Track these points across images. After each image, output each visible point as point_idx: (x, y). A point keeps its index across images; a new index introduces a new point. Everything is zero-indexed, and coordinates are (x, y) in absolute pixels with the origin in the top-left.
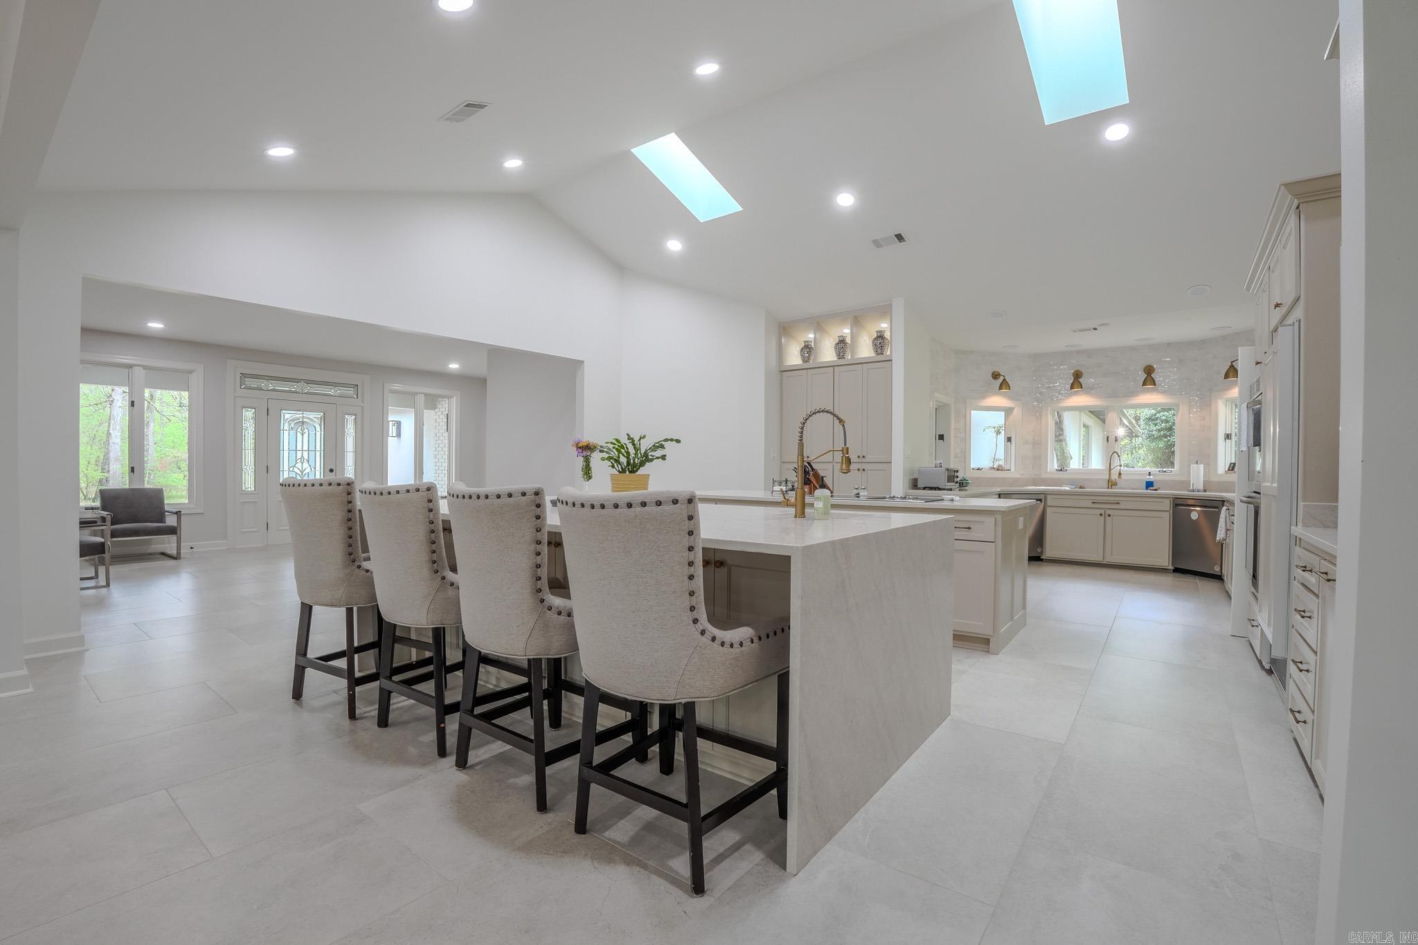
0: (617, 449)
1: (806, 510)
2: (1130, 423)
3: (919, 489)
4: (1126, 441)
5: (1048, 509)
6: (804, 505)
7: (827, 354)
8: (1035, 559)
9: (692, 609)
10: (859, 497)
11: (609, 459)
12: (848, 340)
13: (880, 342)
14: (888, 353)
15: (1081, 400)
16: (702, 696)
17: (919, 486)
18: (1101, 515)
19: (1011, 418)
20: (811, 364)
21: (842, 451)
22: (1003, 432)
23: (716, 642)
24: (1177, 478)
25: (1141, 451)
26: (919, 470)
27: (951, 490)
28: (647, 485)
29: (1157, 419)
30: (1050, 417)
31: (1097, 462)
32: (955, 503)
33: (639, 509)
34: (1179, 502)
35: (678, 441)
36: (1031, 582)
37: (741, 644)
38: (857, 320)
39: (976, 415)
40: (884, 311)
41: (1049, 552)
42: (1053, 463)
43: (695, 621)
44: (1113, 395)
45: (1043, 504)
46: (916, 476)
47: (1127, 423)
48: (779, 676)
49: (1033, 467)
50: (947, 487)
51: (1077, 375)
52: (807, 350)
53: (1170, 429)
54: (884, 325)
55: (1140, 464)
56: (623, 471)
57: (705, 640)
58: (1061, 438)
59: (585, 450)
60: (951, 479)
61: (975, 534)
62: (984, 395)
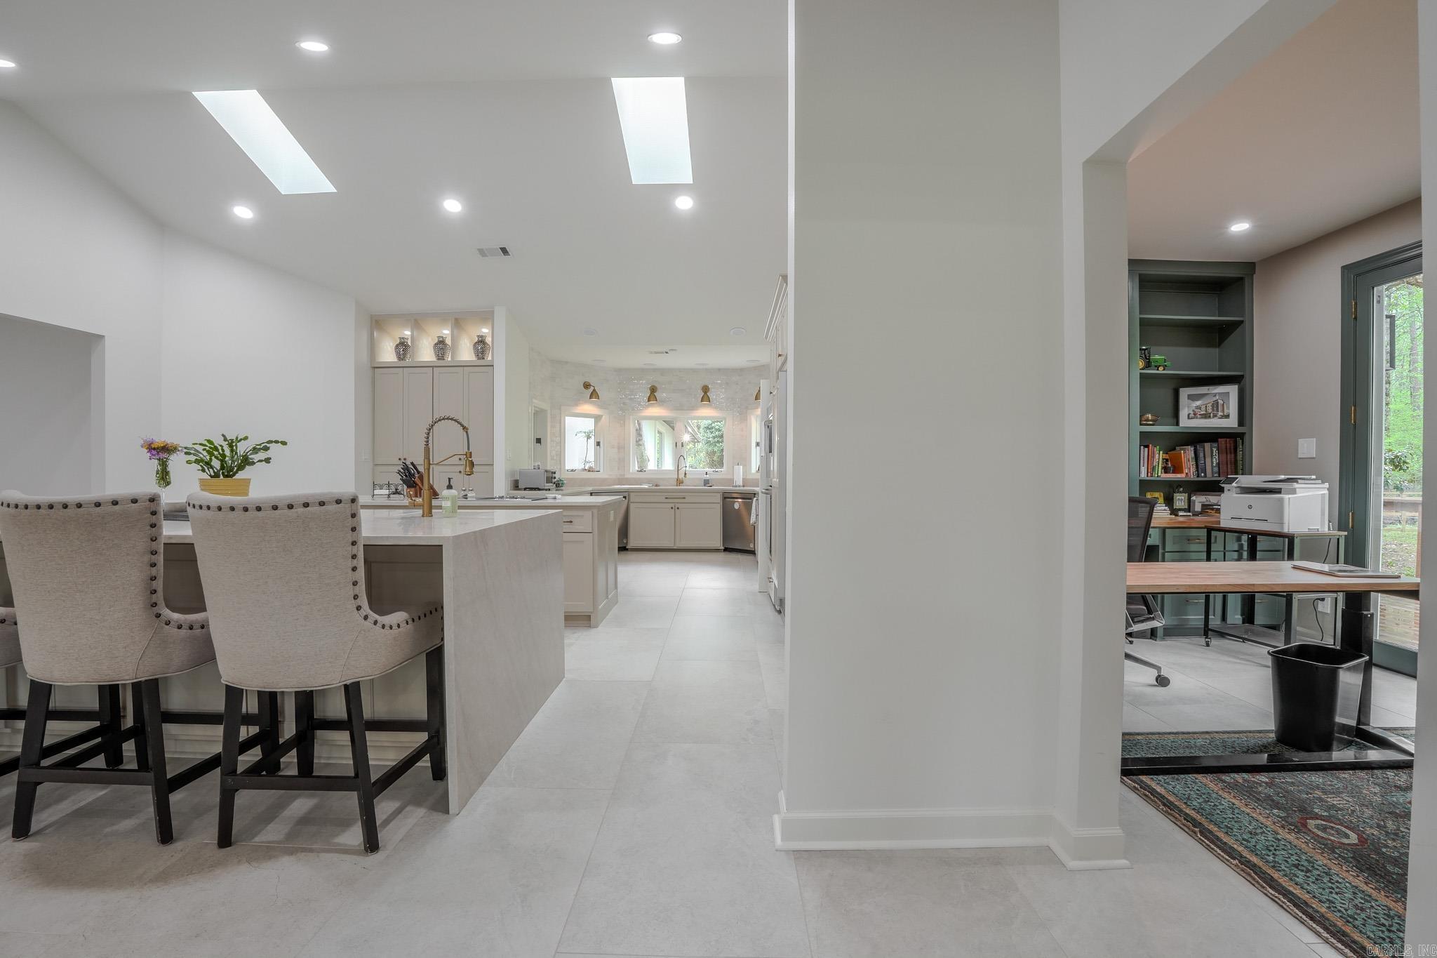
0: (208, 451)
1: (433, 511)
2: (693, 430)
3: (520, 490)
4: (691, 445)
5: (632, 506)
6: (431, 507)
7: (426, 353)
8: (623, 549)
9: (356, 597)
10: (467, 498)
11: (197, 462)
12: (448, 341)
13: (481, 346)
14: (490, 358)
15: (655, 411)
16: (367, 675)
17: (520, 487)
18: (672, 508)
19: (600, 424)
20: (408, 361)
21: (466, 455)
22: (593, 437)
23: (378, 624)
24: (724, 477)
25: (702, 455)
26: (520, 472)
27: (549, 490)
28: (248, 490)
29: (712, 428)
30: (632, 426)
31: (668, 465)
32: (557, 501)
33: (302, 510)
34: (726, 495)
35: (284, 443)
36: (621, 569)
37: (399, 626)
38: (458, 322)
39: (569, 421)
40: (486, 316)
41: (632, 543)
42: (634, 466)
43: (359, 608)
44: (680, 408)
45: (627, 500)
46: (517, 477)
47: (690, 430)
48: (427, 654)
49: (618, 469)
50: (546, 488)
51: (653, 390)
52: (403, 348)
53: (722, 436)
54: (485, 331)
55: (701, 465)
56: (216, 475)
57: (369, 624)
58: (641, 443)
59: (161, 452)
60: (549, 480)
61: (577, 527)
62: (577, 403)
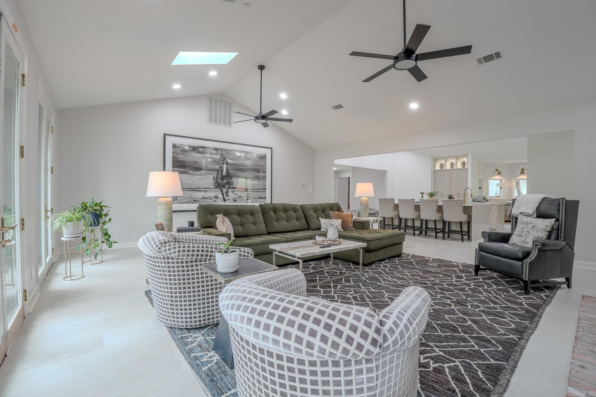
0: (429, 193)
7: (448, 167)
12: (454, 163)
13: (464, 164)
14: (466, 167)
15: (524, 177)
17: (474, 201)
19: (502, 182)
20: (443, 169)
22: (499, 186)
27: (484, 201)
30: (515, 182)
38: (457, 158)
39: (490, 181)
40: (466, 156)
42: (515, 195)
46: (474, 198)
49: (509, 196)
50: (482, 201)
51: (522, 170)
52: (442, 165)
54: (465, 159)
59: (422, 193)
60: (484, 199)
61: (492, 209)
62: (493, 176)
